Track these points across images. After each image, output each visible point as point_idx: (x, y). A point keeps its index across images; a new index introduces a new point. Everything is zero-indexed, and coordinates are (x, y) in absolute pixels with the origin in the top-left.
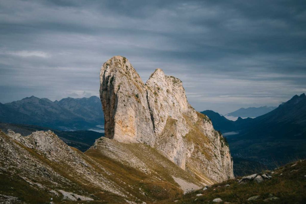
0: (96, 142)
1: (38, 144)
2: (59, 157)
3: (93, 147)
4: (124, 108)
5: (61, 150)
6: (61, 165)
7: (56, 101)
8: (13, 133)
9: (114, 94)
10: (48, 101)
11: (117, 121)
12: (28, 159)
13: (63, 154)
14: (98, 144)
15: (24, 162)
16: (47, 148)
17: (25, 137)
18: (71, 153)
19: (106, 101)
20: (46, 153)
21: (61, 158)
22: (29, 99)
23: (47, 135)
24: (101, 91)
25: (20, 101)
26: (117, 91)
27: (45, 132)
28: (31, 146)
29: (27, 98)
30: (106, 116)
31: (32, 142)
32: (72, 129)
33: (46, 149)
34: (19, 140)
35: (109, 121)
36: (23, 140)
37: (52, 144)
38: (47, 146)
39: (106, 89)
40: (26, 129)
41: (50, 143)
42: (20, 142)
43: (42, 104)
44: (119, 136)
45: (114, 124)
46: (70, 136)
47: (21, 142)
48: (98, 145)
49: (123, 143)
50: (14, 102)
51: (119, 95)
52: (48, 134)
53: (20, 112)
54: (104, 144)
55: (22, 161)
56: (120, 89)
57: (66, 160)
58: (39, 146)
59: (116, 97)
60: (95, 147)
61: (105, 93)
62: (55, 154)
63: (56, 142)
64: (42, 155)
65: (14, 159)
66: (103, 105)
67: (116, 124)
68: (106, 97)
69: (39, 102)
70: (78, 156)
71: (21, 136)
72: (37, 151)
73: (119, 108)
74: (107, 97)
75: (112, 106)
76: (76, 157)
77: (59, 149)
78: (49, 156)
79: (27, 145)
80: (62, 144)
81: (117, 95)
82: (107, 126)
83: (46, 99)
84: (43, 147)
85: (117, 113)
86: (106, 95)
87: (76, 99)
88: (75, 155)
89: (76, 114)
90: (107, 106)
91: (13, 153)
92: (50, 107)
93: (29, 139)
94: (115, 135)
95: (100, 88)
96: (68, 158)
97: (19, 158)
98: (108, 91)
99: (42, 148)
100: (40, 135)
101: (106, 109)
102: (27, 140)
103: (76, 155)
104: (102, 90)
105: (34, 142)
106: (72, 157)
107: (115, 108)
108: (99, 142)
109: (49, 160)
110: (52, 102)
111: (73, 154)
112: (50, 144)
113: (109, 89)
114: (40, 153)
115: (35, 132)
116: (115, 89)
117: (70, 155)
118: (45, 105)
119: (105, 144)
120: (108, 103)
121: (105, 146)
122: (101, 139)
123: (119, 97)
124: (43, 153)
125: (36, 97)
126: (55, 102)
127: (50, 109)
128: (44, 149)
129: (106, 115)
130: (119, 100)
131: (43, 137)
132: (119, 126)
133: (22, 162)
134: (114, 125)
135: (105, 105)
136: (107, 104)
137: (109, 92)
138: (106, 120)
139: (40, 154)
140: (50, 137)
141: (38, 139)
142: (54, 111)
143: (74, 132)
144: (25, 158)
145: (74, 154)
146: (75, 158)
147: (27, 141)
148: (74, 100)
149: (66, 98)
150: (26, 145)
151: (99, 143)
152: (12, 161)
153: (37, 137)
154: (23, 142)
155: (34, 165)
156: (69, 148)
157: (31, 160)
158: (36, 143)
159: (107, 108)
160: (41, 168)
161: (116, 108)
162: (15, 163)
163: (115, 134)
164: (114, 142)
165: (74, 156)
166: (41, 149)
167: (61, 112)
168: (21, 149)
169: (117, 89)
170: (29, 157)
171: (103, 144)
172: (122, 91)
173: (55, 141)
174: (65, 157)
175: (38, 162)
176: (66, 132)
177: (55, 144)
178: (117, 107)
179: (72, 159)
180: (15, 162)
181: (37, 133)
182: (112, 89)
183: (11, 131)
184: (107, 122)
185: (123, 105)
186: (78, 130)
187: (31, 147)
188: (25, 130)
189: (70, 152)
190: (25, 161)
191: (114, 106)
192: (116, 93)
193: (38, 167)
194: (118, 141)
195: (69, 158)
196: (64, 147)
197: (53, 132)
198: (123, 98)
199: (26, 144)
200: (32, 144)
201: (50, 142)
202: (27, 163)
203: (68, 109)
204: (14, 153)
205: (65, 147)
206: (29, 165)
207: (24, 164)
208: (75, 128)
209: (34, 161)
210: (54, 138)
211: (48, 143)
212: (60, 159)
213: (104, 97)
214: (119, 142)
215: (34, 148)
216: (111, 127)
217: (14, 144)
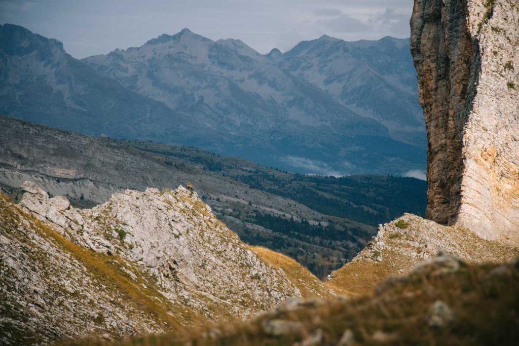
0: (381, 233)
1: (128, 239)
2: (208, 288)
3: (368, 253)
4: (507, 97)
5: (220, 262)
6: (209, 320)
7: (275, 50)
8: (42, 195)
9: (468, 35)
10: (243, 53)
11: (473, 153)
12: (75, 294)
13: (226, 280)
14: (388, 243)
15: (61, 304)
16: (162, 254)
17: (85, 211)
18: (257, 277)
19: (433, 65)
20: (157, 273)
21: (214, 295)
22: (171, 42)
23: (170, 203)
24: (415, 25)
25: (138, 49)
26: (480, 25)
27: (162, 194)
28: (101, 245)
29: (165, 38)
30: (432, 129)
31: (109, 229)
32: (336, 169)
33: (158, 258)
34: (62, 221)
35: (443, 147)
36: (76, 223)
37: (182, 239)
38: (161, 247)
39: (435, 18)
40: (158, 161)
41: (177, 237)
42: (66, 230)
43: (222, 64)
44: (481, 214)
45: (462, 164)
46: (327, 195)
47: (70, 230)
48: (389, 248)
49: (497, 244)
50: (116, 55)
51: (488, 43)
52: (173, 200)
53: (140, 92)
54: (411, 244)
55: (52, 299)
56: (495, 14)
57: (235, 302)
58: (131, 247)
59: (473, 48)
60: (376, 254)
61: (430, 31)
62: (193, 278)
63: (202, 231)
64: (138, 282)
65: (22, 293)
66: (422, 83)
67: (471, 166)
68: (437, 49)
69: (210, 57)
70: (281, 290)
71: (69, 208)
72: (124, 265)
73: (486, 98)
74: (441, 50)
75: (457, 88)
76: (273, 293)
77: (213, 259)
78: (168, 284)
79: (89, 242)
80: (223, 240)
81: (477, 41)
82: (435, 171)
83: (237, 44)
84: (146, 249)
85: (473, 116)
86: (436, 40)
87: (352, 44)
88: (272, 283)
89: (353, 107)
90: (436, 89)
91: (19, 271)
92: (250, 77)
93: (97, 218)
94: (465, 208)
95: (414, 11)
96: (242, 293)
97: (41, 289)
98: (443, 25)
99: (144, 256)
100: (138, 204)
101: (436, 101)
102: (90, 221)
103: (275, 285)
104: (419, 20)
105: (117, 230)
106: (257, 292)
107: (468, 95)
108: (392, 237)
109: (165, 298)
110: (258, 54)
111: (265, 281)
112: (174, 241)
113: (446, 17)
114: (135, 272)
115: (121, 196)
116: (472, 18)
117: (254, 284)
118: (232, 68)
119: (417, 244)
120: (444, 76)
121: (419, 252)
122: (402, 225)
123: (488, 50)
124: (146, 274)
125: (197, 36)
126: (269, 56)
127: (251, 86)
128: (152, 257)
129: (433, 124)
130: (484, 63)
131: (149, 214)
132: (484, 173)
133: (51, 304)
134: (461, 167)
135: (432, 84)
136: (439, 78)
137: (446, 31)
138: (433, 147)
139: (134, 276)
140: (182, 211)
141: (130, 218)
142: (265, 91)
143: (340, 179)
144: (65, 292)
145: (269, 282)
146: (270, 295)
147: (90, 227)
148: (346, 50)
149: (316, 40)
150: (85, 241)
151: (394, 241)
152: (13, 300)
153: (126, 213)
154: (76, 228)
155: (96, 316)
156: (249, 257)
157: (85, 297)
158: (122, 235)
159: (439, 96)
160: (121, 329)
161: (473, 99)
162: (21, 306)
163: (463, 206)
164: (455, 238)
165: (267, 290)
166: (140, 256)
167: (291, 98)
168: (57, 258)
169: (482, 15)
170: (80, 289)
171: (409, 246)
172: (501, 24)
173: (197, 230)
174: (231, 292)
175: (110, 308)
176: (312, 179)
177: (199, 238)
178: (476, 93)
179: (257, 298)
180: (23, 303)
181: (127, 198)
182: (458, 18)
183: (33, 187)
184: (436, 153)
185: (503, 83)
186: (362, 172)
187: (104, 250)
188: (157, 165)
189: (254, 273)
190: (63, 301)
191: (465, 86)
192: (474, 32)
193: (108, 324)
194: (479, 234)
195: (246, 296)
196: (230, 254)
197: (195, 194)
198: (505, 55)
199: (85, 235)
200: (108, 237)
201: (175, 232)
202: (68, 310)
203: (322, 86)
204: (25, 270)
205: (235, 251)
206: (75, 316)
207: (58, 313)
208: (347, 164)
209: (96, 302)
210: (194, 218)
211: (166, 237)
212: (212, 297)
213: (425, 48)
214: (480, 240)
215: (113, 251)
216: (452, 173)
217: (33, 238)
